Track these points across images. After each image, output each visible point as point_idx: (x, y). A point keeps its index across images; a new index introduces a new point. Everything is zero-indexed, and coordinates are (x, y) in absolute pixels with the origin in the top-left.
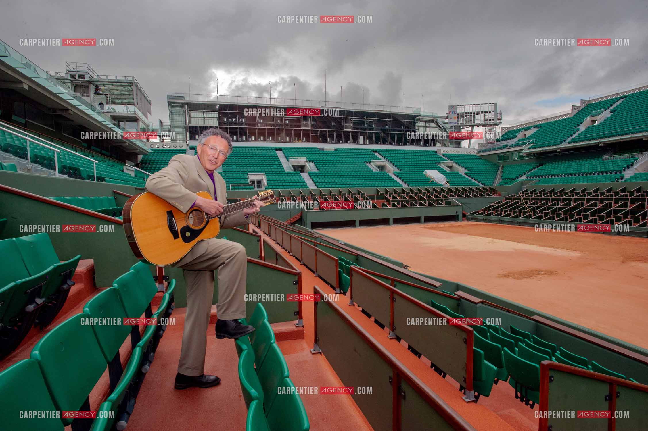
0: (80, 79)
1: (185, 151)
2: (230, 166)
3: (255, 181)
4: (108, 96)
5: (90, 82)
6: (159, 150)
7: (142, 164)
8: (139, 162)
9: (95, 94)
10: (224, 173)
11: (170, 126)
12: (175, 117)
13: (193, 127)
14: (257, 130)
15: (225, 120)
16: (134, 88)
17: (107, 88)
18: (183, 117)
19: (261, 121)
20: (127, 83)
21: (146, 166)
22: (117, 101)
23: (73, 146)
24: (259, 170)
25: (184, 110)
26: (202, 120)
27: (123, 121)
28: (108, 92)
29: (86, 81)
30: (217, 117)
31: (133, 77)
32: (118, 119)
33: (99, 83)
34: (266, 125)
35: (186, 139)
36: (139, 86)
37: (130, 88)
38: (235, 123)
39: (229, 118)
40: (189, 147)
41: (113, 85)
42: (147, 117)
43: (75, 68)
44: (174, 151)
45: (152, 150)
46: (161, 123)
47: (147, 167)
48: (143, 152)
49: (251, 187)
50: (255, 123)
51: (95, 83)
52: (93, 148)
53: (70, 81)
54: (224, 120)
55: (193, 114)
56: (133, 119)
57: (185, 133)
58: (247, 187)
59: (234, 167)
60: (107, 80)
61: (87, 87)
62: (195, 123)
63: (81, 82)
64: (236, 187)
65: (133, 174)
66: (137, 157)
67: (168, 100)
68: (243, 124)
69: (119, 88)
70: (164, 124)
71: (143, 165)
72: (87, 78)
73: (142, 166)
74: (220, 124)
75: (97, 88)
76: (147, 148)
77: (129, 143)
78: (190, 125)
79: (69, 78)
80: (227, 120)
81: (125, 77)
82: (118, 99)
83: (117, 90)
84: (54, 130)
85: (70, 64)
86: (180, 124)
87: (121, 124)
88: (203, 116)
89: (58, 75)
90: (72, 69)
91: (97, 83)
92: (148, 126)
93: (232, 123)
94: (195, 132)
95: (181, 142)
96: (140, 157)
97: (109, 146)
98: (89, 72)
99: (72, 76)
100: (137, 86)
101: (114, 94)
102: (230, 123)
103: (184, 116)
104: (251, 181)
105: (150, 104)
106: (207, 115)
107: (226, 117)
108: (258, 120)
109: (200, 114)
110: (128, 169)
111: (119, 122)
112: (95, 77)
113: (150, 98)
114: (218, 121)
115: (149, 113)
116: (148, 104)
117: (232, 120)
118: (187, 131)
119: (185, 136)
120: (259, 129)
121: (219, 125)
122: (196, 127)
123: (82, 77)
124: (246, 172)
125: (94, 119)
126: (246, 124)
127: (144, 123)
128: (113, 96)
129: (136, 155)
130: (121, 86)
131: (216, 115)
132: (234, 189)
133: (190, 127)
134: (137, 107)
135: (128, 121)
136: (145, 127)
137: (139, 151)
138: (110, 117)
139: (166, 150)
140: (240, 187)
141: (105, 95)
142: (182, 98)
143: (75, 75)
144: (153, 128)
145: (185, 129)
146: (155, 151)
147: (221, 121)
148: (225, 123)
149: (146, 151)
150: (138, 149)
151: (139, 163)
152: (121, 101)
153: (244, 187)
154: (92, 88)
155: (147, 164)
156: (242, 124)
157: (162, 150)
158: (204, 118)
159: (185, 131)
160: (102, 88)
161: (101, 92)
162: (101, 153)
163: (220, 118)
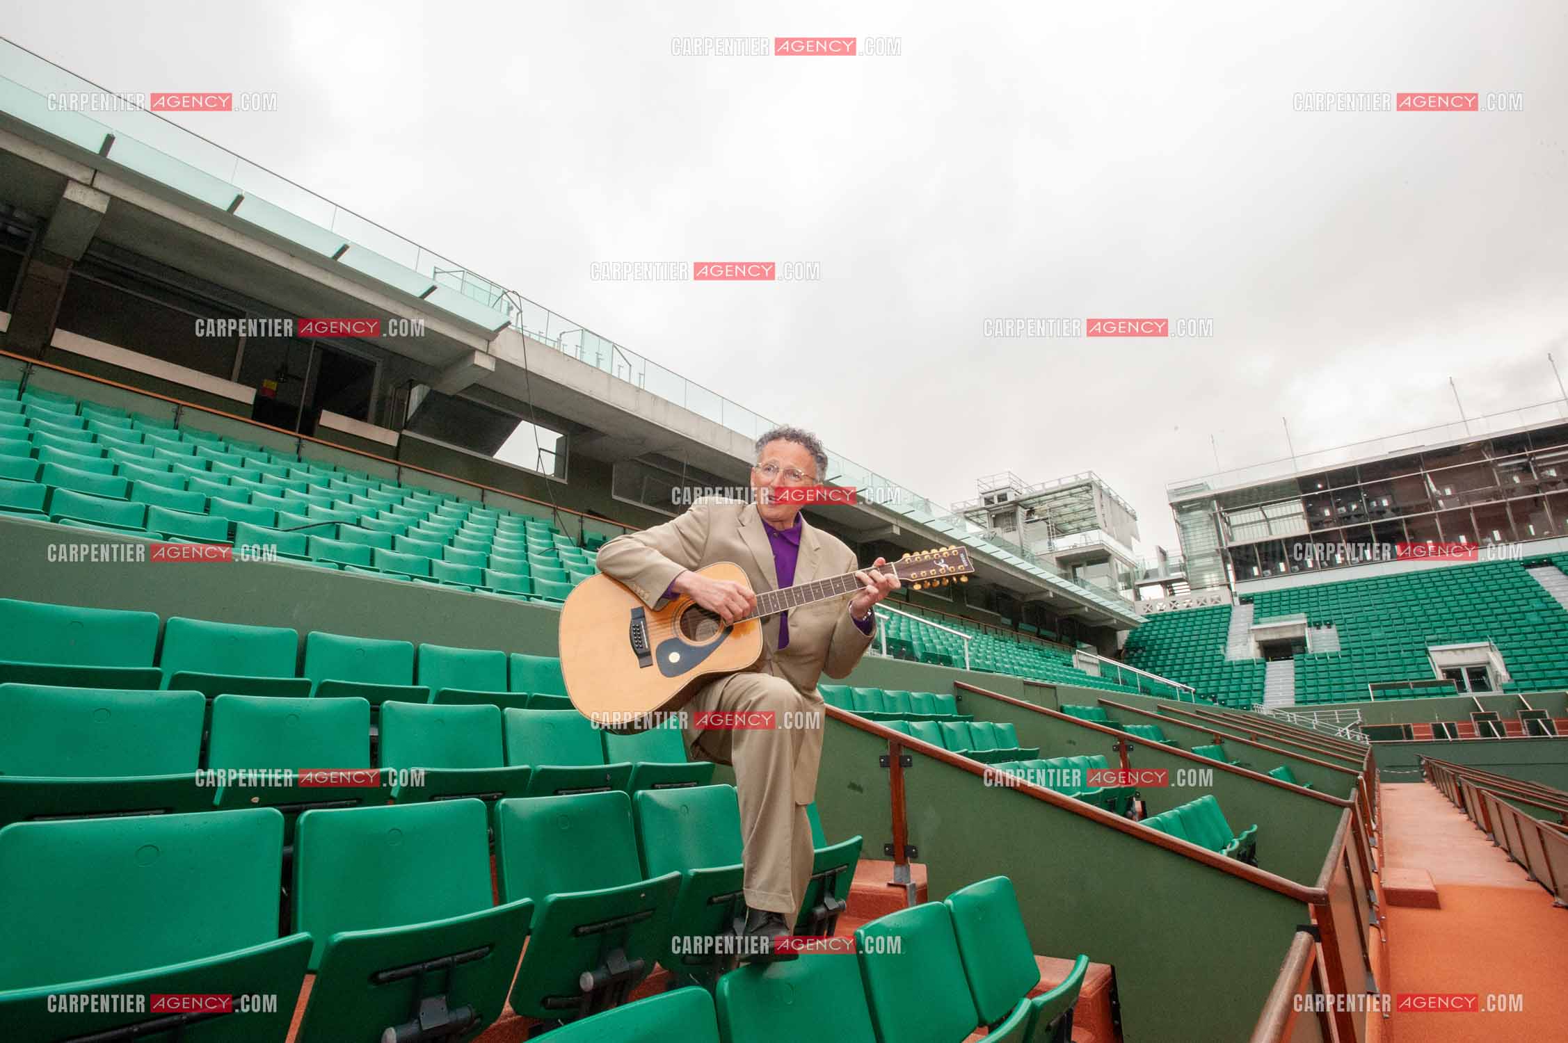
0: (1001, 503)
1: (1228, 610)
2: (1365, 631)
3: (1459, 671)
4: (1049, 521)
5: (1016, 504)
6: (1165, 615)
7: (1127, 652)
8: (1120, 647)
9: (1028, 523)
10: (1346, 653)
11: (1185, 557)
12: (1191, 534)
13: (1239, 548)
14: (1437, 521)
15: (1327, 513)
16: (1095, 492)
17: (1046, 507)
18: (1212, 531)
19: (1448, 492)
20: (1081, 486)
21: (1136, 655)
22: (1069, 527)
23: (979, 624)
24: (1469, 634)
25: (1211, 513)
26: (1264, 526)
27: (1080, 566)
28: (1048, 515)
29: (1011, 503)
30: (1303, 510)
31: (1090, 472)
32: (1070, 564)
33: (1031, 501)
34: (1469, 499)
35: (1228, 580)
36: (1104, 487)
37: (1087, 495)
38: (1357, 516)
39: (1338, 505)
40: (1236, 600)
41: (1055, 499)
42: (1130, 547)
43: (991, 485)
44: (1199, 614)
45: (1148, 617)
46: (1164, 554)
47: (1139, 658)
48: (1126, 623)
49: (1446, 689)
50: (1426, 501)
51: (1024, 502)
52: (1022, 626)
53: (985, 511)
54: (1322, 515)
55: (1236, 519)
56: (1100, 557)
57: (1221, 566)
58: (1431, 690)
59: (1376, 634)
60: (1044, 492)
61: (1013, 515)
62: (1243, 537)
63: (1004, 507)
64: (1389, 692)
65: (1094, 672)
66: (1114, 637)
67: (1169, 500)
68: (1384, 512)
69: (1069, 500)
70: (1169, 554)
71: (1131, 653)
72: (1011, 498)
73: (1127, 656)
74: (1313, 525)
75: (1031, 511)
76: (1138, 616)
77: (1090, 606)
78: (1231, 544)
79: (983, 506)
80: (1331, 511)
81: (1076, 475)
82: (1070, 523)
83: (1065, 506)
84: (951, 600)
85: (984, 481)
86: (1207, 547)
87: (1079, 571)
88: (1262, 517)
89: (967, 505)
90: (988, 489)
91: (1029, 502)
92: (1132, 566)
93: (1349, 517)
94: (1245, 559)
95: (1215, 589)
96: (1123, 636)
97: (1056, 620)
98: (1014, 486)
99: (989, 501)
100: (1100, 488)
101: (1060, 516)
102: (1346, 518)
103: (1214, 526)
104: (1443, 671)
105: (1135, 518)
106: (1271, 512)
107: (1329, 506)
108: (1434, 490)
109: (1256, 515)
110: (1080, 661)
111: (1074, 567)
112: (1024, 492)
113: (1132, 505)
114: (1306, 521)
115: (1135, 537)
116: (1131, 518)
117: (1349, 510)
118: (1225, 560)
119: (1224, 574)
120: (1442, 515)
121: (1311, 529)
122: (1247, 547)
123: (1002, 498)
124: (1421, 646)
125: (1013, 567)
126: (1393, 510)
127: (1124, 561)
128: (1059, 519)
129: (1111, 632)
130: (1071, 495)
131: (1298, 507)
132: (1386, 697)
133: (1231, 549)
134: (1105, 531)
135: (1091, 563)
136: (1127, 569)
137: (1115, 622)
138: (1055, 561)
139: (1181, 613)
140: (1404, 691)
141: (1043, 520)
142: (1203, 487)
143: (993, 498)
144: (1147, 569)
145: (1220, 558)
146: (1154, 619)
147: (1315, 519)
148: (1327, 522)
149: (1131, 620)
150: (1112, 619)
151: (1121, 651)
152: (1075, 525)
153: (1419, 691)
154: (1021, 512)
155: (1140, 651)
156: (1381, 512)
157: (1172, 614)
158: (1267, 520)
159: (1221, 562)
160: (1037, 507)
161: (1036, 518)
162: (1038, 635)
163: (1310, 513)
